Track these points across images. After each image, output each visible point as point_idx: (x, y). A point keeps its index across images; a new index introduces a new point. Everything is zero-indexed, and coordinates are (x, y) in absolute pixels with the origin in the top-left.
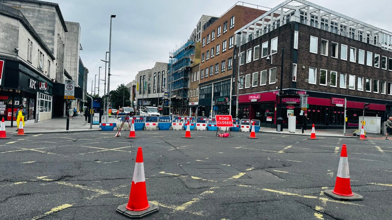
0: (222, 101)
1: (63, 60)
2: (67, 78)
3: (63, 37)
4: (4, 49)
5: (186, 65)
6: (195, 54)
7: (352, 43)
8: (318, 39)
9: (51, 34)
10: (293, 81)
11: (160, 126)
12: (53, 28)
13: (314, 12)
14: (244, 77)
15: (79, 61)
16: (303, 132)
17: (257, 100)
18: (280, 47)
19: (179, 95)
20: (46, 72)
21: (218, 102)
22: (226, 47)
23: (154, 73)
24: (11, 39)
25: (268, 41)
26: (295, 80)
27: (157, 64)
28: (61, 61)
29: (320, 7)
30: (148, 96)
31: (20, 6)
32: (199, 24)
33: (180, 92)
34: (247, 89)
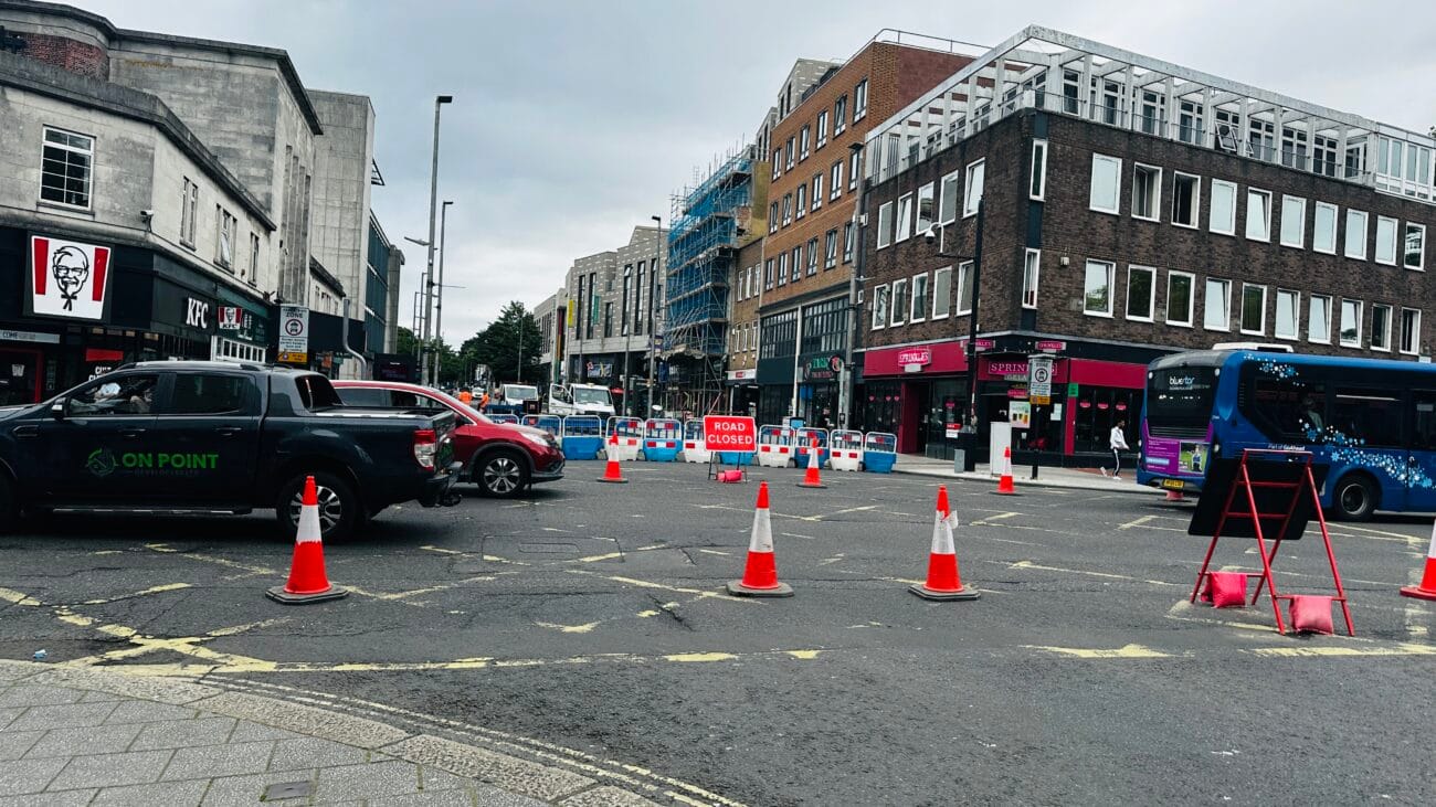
0: (825, 370)
1: (305, 226)
2: (320, 285)
3: (305, 155)
4: (110, 212)
5: (720, 240)
6: (752, 205)
7: (1254, 174)
8: (1123, 164)
9: (264, 148)
10: (1025, 305)
11: (567, 447)
12: (269, 128)
13: (1119, 71)
14: (888, 288)
15: (371, 226)
16: (1035, 475)
17: (922, 367)
18: (989, 191)
19: (696, 346)
20: (243, 274)
21: (812, 370)
22: (840, 185)
23: (626, 267)
24: (131, 185)
25: (957, 171)
26: (1032, 304)
27: (638, 233)
28: (298, 231)
29: (1132, 55)
30: (603, 345)
31: (171, 60)
32: (785, 92)
33: (700, 335)
34: (897, 331)
